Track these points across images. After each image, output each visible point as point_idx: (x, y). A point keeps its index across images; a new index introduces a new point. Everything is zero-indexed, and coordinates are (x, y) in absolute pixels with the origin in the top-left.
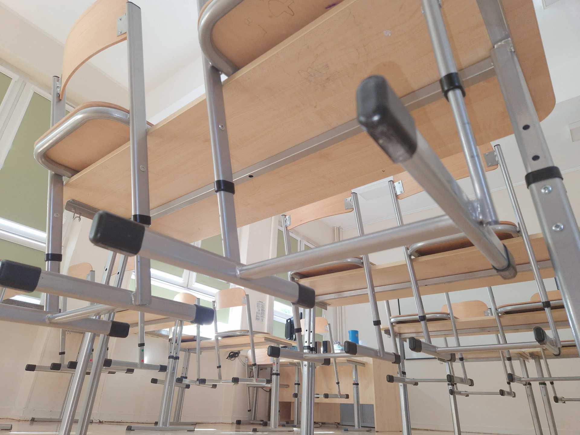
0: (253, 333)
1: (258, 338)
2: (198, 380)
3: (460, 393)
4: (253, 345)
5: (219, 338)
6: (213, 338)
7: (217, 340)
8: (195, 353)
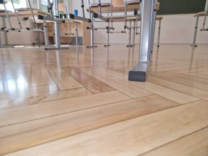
0: (32, 10)
1: (35, 12)
2: (11, 29)
3: (110, 32)
4: (33, 15)
5: (17, 11)
6: (13, 11)
7: (16, 12)
8: (7, 17)
